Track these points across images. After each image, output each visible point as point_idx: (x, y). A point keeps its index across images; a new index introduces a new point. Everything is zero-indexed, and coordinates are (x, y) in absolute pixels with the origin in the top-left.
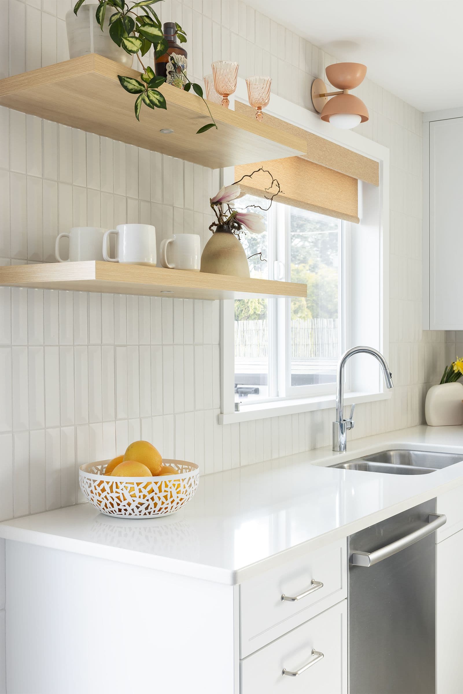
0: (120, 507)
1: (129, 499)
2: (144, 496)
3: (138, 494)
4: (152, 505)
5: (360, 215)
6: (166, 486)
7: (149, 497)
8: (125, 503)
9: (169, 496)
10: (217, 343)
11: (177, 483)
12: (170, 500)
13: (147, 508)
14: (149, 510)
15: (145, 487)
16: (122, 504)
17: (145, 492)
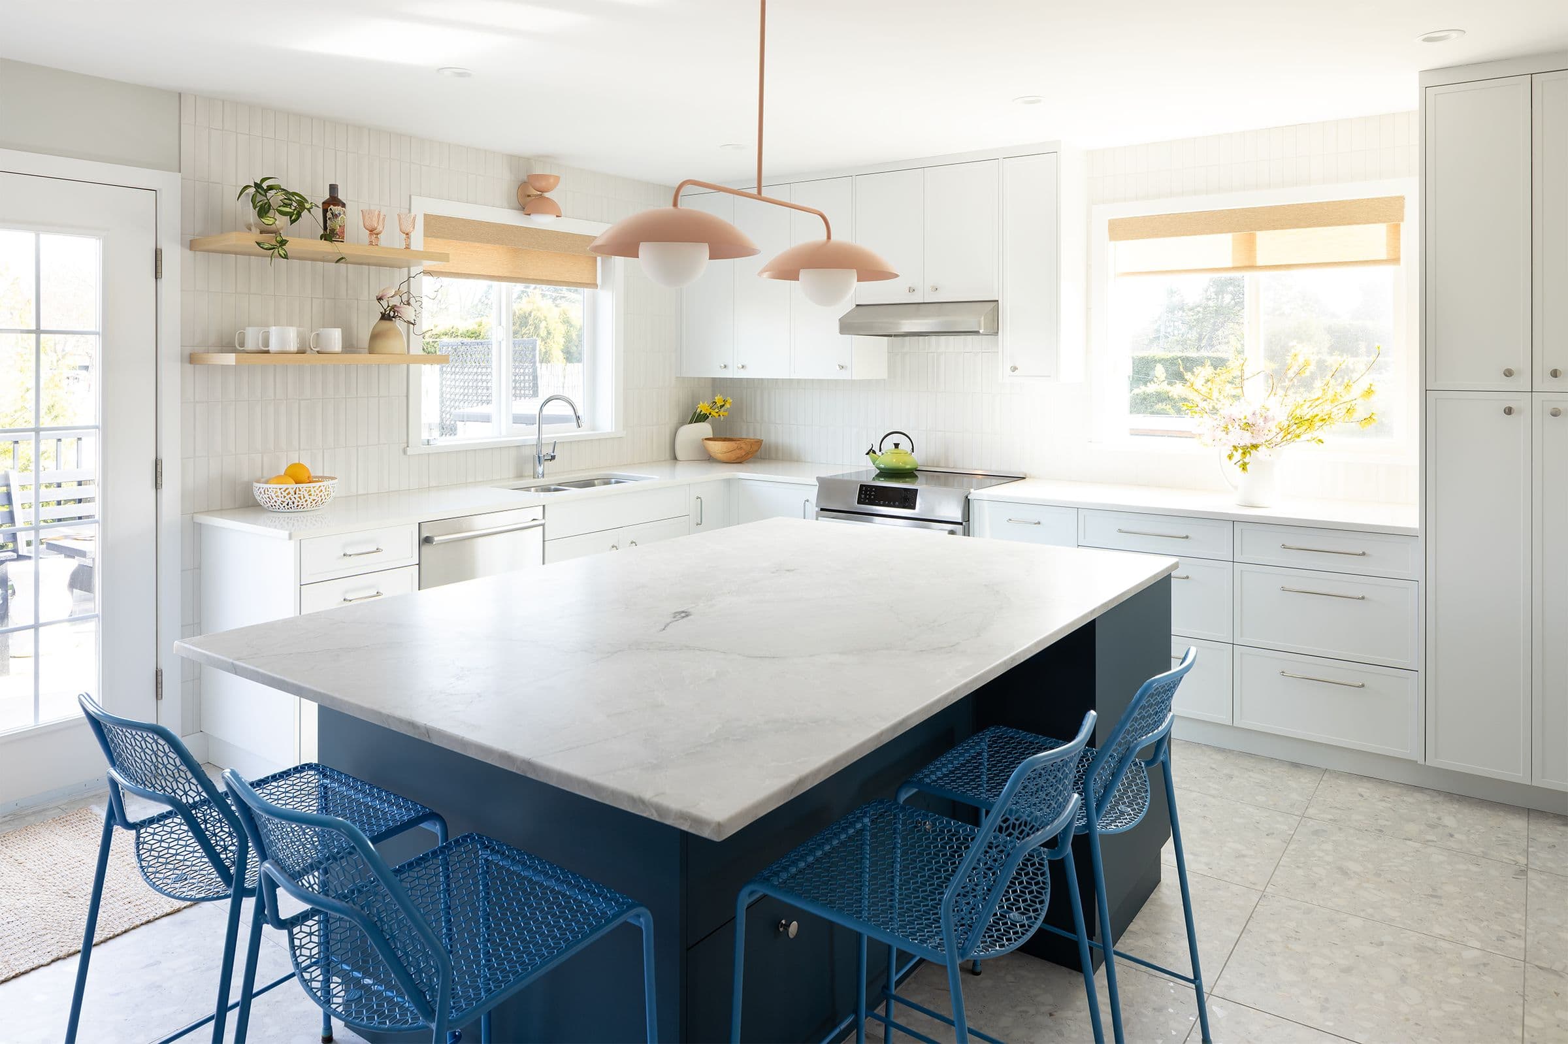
0: (271, 503)
1: (275, 499)
2: (285, 497)
3: (280, 495)
4: (291, 503)
5: (599, 282)
6: (300, 490)
7: (288, 497)
8: (273, 501)
9: (302, 497)
10: (405, 395)
11: (308, 489)
12: (303, 500)
13: (288, 505)
14: (290, 506)
15: (285, 491)
16: (271, 502)
17: (285, 494)
